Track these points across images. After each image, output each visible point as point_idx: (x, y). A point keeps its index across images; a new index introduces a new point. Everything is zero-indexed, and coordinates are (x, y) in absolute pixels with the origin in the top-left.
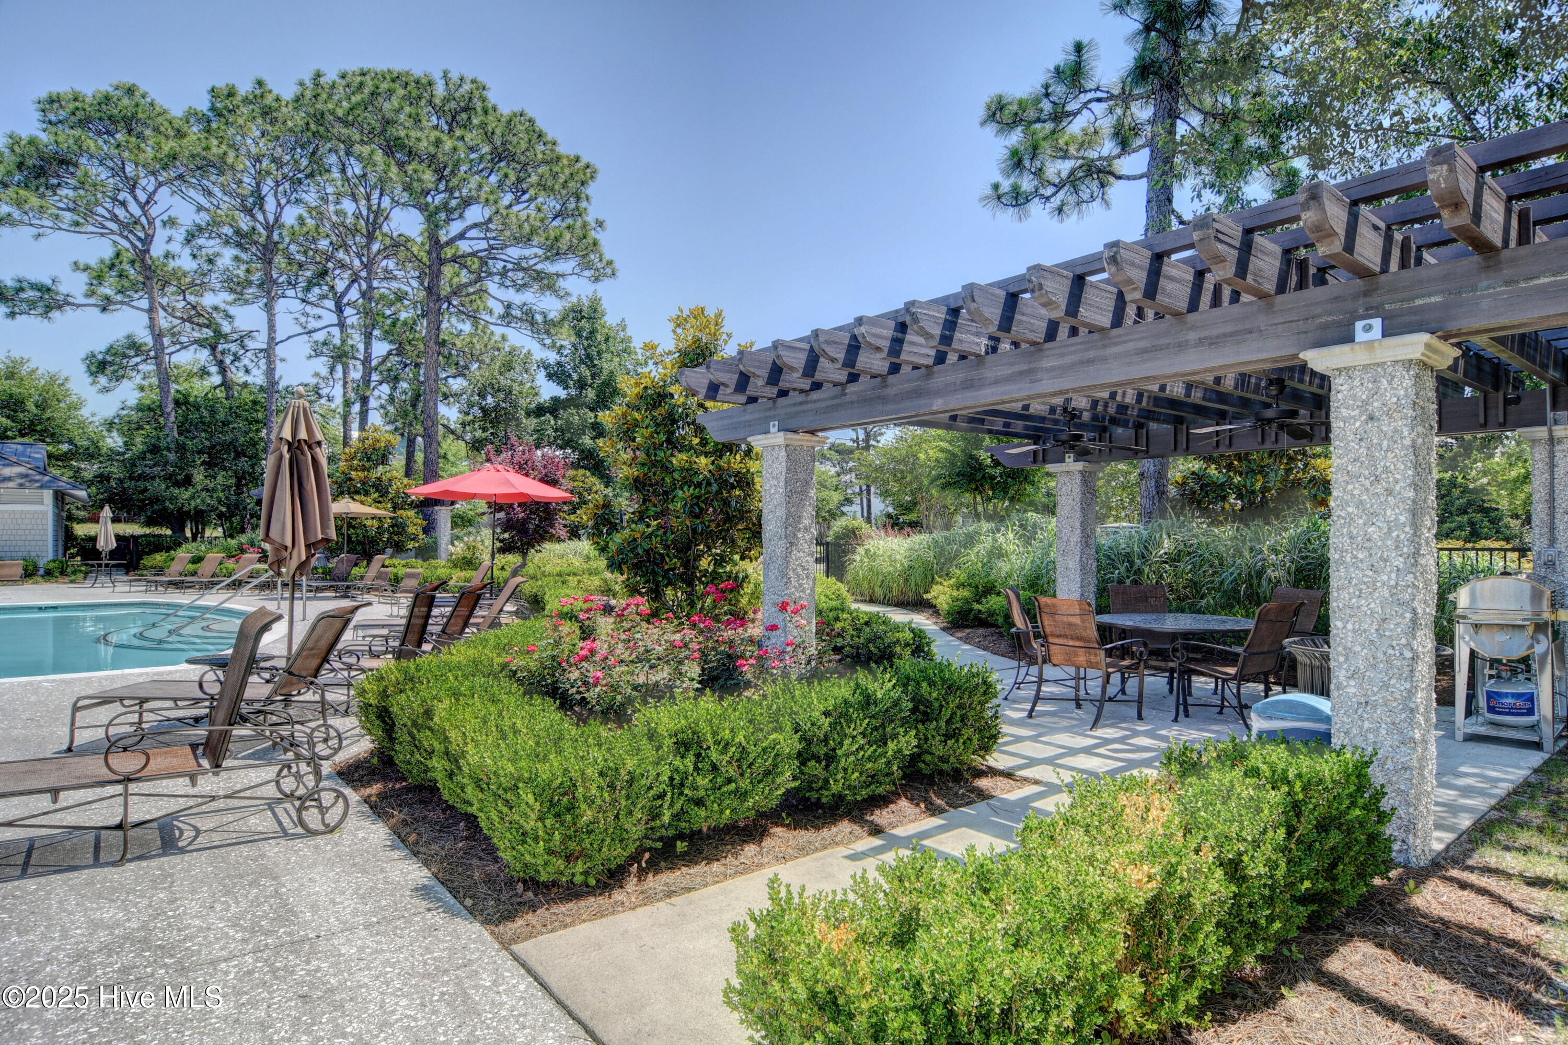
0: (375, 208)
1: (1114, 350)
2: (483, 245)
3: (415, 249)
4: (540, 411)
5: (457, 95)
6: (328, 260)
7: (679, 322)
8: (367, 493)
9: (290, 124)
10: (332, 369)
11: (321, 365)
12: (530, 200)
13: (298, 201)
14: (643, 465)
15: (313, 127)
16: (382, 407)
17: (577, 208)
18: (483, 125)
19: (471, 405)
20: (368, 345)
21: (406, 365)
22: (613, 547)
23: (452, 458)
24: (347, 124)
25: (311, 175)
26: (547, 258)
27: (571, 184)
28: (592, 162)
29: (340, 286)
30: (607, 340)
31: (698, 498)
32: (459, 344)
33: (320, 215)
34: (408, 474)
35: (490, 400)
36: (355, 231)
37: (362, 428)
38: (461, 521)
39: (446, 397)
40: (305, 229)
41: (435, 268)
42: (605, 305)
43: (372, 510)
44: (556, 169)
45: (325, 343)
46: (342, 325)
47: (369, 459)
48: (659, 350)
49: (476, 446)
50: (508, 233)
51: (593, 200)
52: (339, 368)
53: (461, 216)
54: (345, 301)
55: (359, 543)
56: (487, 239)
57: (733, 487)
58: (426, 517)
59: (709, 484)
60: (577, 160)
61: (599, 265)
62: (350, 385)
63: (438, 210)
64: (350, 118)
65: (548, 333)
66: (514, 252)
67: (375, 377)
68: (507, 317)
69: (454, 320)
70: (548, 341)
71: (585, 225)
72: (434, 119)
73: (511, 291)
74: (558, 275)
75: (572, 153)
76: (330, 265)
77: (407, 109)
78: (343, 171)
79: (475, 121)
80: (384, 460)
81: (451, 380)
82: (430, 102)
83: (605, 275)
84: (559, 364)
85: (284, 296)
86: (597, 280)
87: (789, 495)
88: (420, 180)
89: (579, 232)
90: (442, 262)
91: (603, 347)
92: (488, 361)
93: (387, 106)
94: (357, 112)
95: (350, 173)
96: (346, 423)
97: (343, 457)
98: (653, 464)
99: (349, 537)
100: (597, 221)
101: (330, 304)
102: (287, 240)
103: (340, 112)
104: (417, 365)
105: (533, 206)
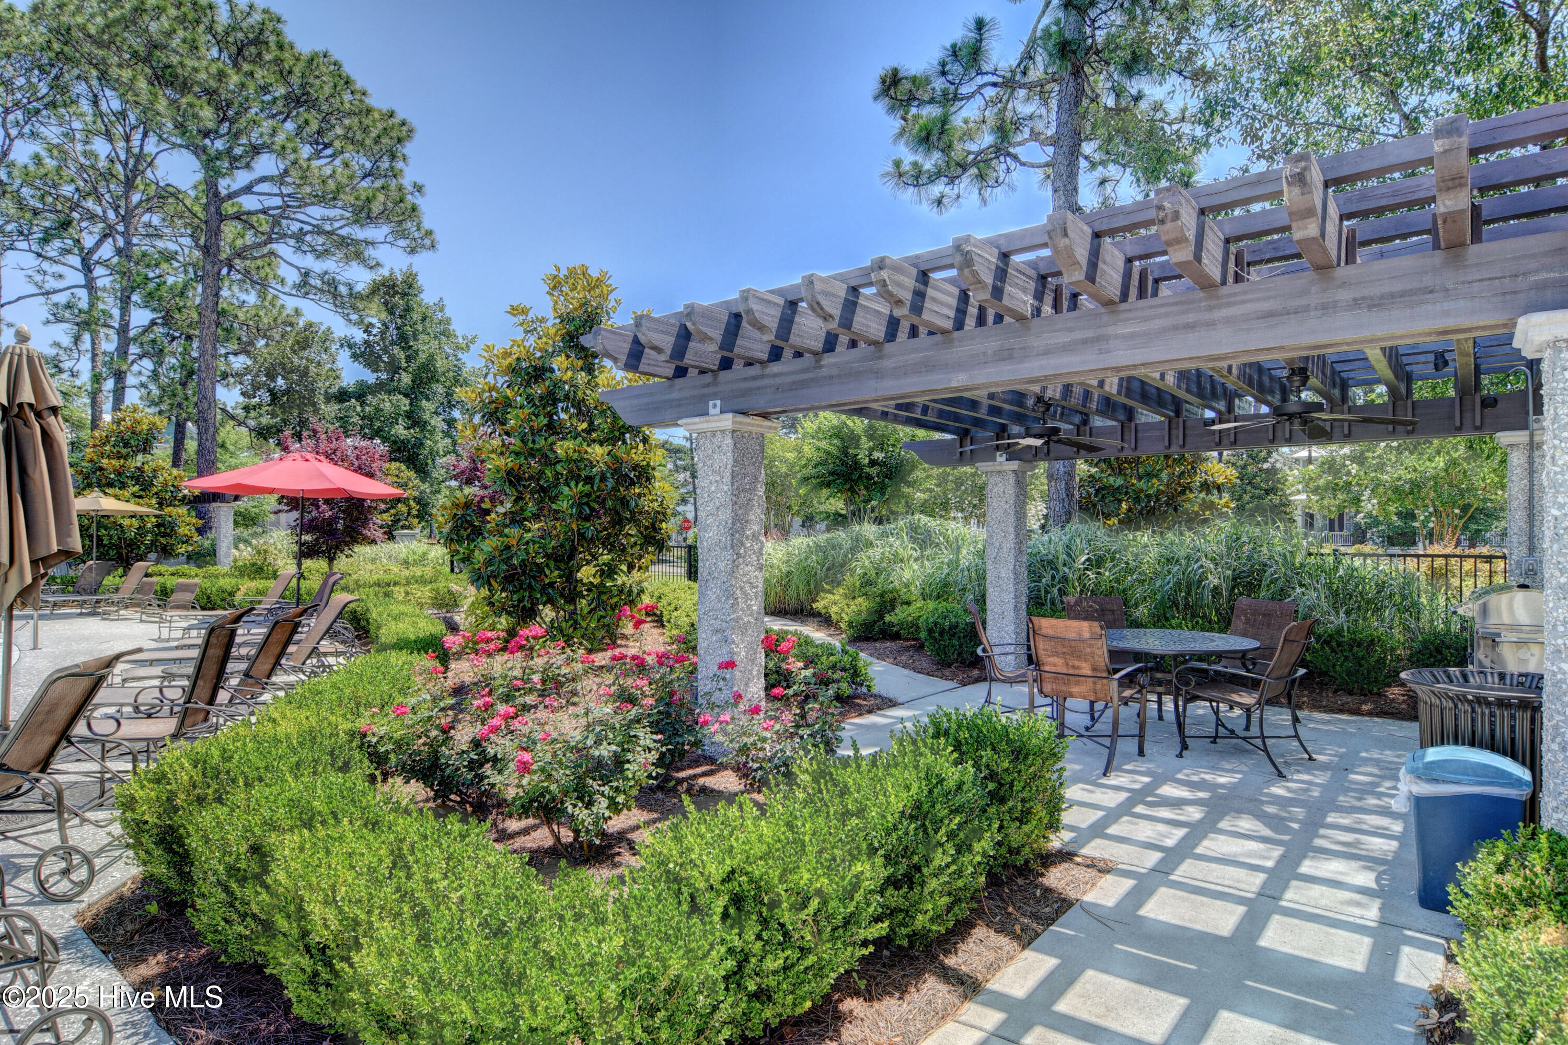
0: (136, 151)
1: (1225, 312)
2: (278, 201)
3: (188, 202)
4: (342, 396)
5: (244, 25)
6: (72, 209)
7: (555, 285)
8: (123, 486)
9: (25, 39)
10: (77, 339)
11: (62, 333)
12: (333, 156)
13: (34, 135)
14: (517, 454)
15: (56, 46)
16: (143, 385)
17: (392, 168)
18: (278, 61)
19: (256, 387)
20: (125, 311)
21: (174, 339)
22: (479, 557)
23: (231, 448)
24: (100, 44)
25: (53, 105)
26: (356, 222)
27: (385, 140)
28: (409, 119)
29: (89, 241)
30: (424, 319)
31: (588, 495)
32: (241, 315)
33: (63, 155)
34: (176, 463)
35: (280, 382)
36: (108, 175)
37: (116, 407)
38: (245, 520)
39: (225, 376)
40: (42, 171)
41: (214, 225)
42: (422, 280)
43: (131, 507)
44: (366, 122)
45: (69, 306)
46: (90, 286)
47: (126, 445)
48: (531, 315)
49: (263, 433)
50: (308, 189)
51: (410, 161)
52: (87, 337)
53: (248, 166)
54: (95, 257)
55: (111, 546)
56: (282, 195)
57: (633, 483)
58: (200, 516)
59: (603, 478)
60: (391, 115)
61: (417, 235)
62: (100, 359)
63: (219, 156)
64: (106, 37)
65: (354, 307)
66: (316, 212)
67: (134, 349)
68: (304, 286)
69: (235, 288)
70: (354, 317)
71: (400, 188)
72: (215, 52)
73: (310, 257)
74: (367, 243)
75: (385, 107)
76: (75, 215)
77: (181, 33)
78: (95, 102)
79: (268, 57)
80: (146, 447)
81: (231, 357)
82: (210, 29)
83: (423, 246)
84: (366, 342)
85: (12, 248)
86: (413, 251)
87: (736, 493)
88: (195, 116)
89: (394, 194)
90: (222, 218)
91: (420, 327)
92: (277, 337)
93: (154, 27)
94: (114, 30)
95: (104, 107)
96: (95, 404)
97: (91, 443)
98: (531, 454)
99: (100, 539)
100: (415, 185)
101: (75, 260)
102: (18, 182)
103: (92, 30)
104: (189, 338)
105: (337, 162)
